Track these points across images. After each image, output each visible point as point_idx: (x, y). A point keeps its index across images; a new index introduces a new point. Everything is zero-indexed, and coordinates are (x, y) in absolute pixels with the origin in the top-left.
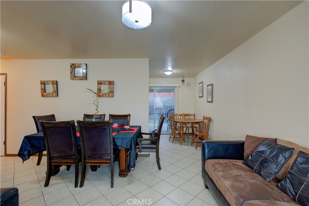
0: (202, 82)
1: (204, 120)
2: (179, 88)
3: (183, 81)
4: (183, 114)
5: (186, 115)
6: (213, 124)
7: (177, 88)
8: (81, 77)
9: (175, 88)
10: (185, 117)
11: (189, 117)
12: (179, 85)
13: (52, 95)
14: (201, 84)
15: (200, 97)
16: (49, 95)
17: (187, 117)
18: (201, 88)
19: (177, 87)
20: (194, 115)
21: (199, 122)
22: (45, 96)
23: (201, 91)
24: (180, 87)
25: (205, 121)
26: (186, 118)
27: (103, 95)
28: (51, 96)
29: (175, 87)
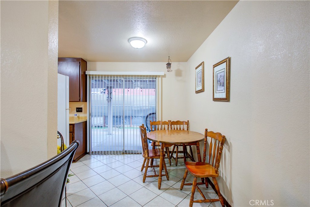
0: (202, 64)
1: (206, 137)
2: (163, 78)
3: (169, 65)
4: (169, 121)
5: (173, 123)
6: (229, 151)
7: (160, 79)
9: (157, 78)
10: (173, 126)
11: (178, 126)
12: (162, 74)
14: (201, 68)
15: (197, 92)
17: (175, 126)
18: (200, 75)
19: (159, 76)
20: (188, 123)
21: (197, 141)
23: (199, 80)
24: (164, 76)
25: (209, 139)
26: (173, 128)
29: (156, 76)
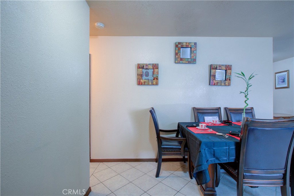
8: (190, 60)
13: (152, 83)
16: (148, 82)
22: (142, 84)
27: (217, 83)
28: (150, 83)
